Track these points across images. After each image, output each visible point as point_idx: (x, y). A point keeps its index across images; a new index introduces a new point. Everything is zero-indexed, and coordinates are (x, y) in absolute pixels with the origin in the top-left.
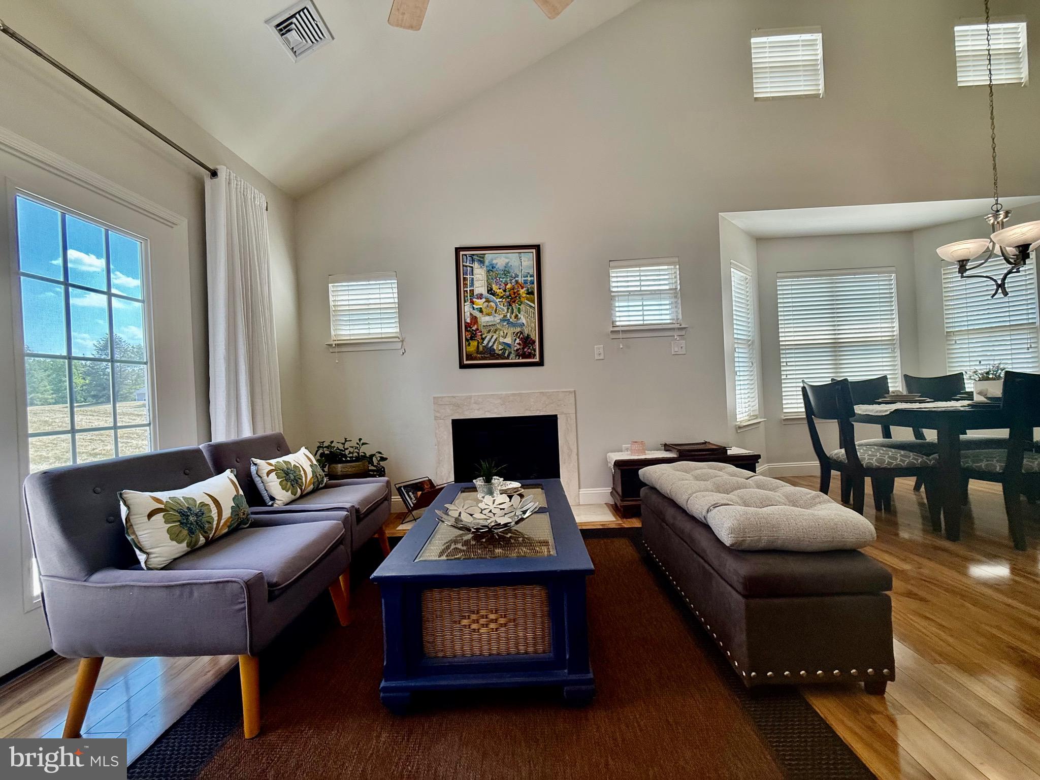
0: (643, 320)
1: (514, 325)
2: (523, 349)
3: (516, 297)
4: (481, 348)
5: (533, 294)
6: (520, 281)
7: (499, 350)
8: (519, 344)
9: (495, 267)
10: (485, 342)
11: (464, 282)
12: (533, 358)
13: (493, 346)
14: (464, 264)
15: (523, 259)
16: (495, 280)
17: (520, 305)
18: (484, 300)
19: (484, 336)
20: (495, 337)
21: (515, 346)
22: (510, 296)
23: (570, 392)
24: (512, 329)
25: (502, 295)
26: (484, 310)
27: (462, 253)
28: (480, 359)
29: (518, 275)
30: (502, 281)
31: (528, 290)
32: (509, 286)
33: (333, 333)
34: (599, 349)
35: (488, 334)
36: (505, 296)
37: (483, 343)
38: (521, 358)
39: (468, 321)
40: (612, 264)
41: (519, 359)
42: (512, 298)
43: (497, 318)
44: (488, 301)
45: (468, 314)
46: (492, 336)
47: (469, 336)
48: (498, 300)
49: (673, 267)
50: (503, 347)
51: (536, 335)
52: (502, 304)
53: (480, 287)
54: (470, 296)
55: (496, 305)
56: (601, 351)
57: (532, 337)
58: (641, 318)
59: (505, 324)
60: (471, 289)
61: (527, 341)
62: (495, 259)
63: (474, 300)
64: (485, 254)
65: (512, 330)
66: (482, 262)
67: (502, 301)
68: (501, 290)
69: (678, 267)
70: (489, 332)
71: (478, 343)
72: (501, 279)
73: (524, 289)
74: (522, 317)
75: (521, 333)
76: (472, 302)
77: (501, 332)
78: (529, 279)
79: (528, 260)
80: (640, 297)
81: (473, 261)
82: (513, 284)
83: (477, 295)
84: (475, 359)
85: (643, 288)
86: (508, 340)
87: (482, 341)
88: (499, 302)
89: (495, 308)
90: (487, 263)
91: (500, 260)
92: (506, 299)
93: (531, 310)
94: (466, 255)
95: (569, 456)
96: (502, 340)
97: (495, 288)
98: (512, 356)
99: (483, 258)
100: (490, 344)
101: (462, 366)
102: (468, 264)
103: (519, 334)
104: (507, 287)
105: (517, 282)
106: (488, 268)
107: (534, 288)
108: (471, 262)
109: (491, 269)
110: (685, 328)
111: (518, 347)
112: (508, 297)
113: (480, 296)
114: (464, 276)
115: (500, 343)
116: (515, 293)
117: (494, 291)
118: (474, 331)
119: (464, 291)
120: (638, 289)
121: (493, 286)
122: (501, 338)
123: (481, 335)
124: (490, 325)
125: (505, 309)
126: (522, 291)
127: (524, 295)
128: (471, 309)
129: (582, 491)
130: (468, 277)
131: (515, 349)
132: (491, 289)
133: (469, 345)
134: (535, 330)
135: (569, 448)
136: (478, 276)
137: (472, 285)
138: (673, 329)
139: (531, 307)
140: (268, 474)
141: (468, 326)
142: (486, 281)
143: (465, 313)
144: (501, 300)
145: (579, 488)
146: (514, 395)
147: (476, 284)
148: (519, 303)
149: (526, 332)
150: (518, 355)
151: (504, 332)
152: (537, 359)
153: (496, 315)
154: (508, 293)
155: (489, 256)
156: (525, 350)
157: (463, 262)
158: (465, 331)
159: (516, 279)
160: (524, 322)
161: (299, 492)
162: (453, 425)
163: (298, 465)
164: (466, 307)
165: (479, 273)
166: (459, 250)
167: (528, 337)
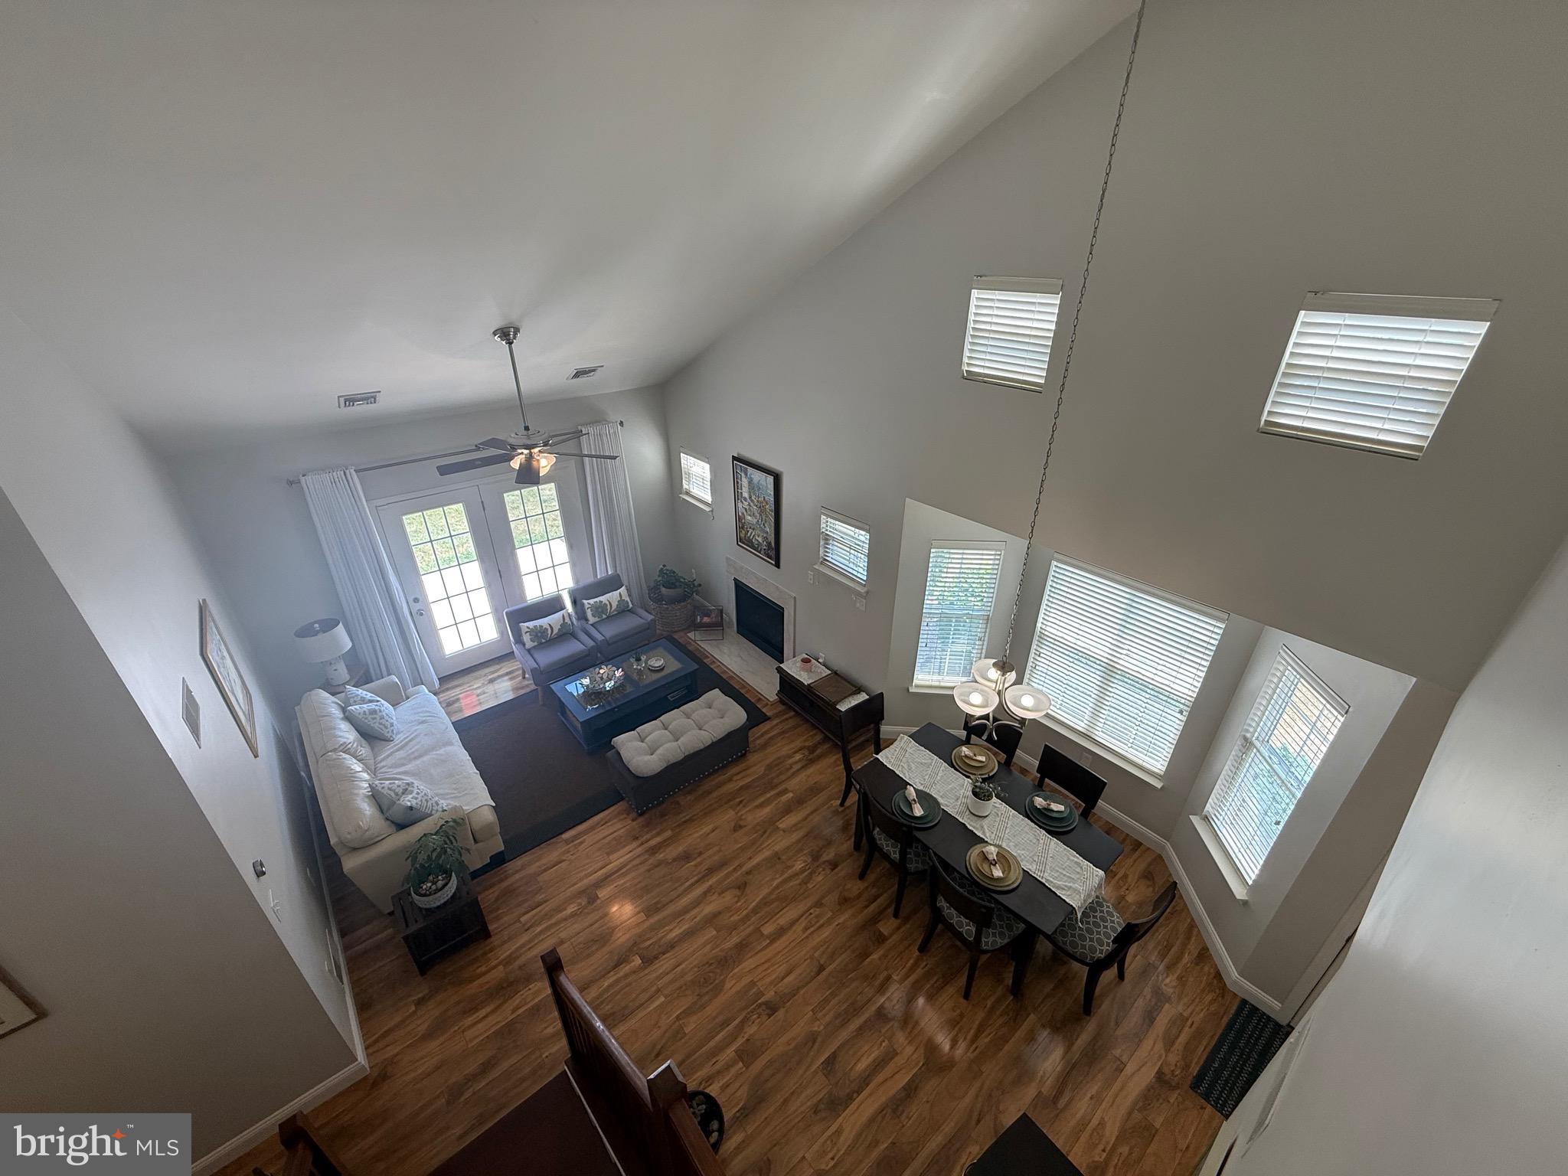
1: (762, 530)
2: (768, 550)
4: (747, 538)
6: (766, 498)
7: (756, 544)
8: (766, 545)
9: (753, 480)
10: (749, 534)
11: (737, 486)
12: (774, 561)
13: (753, 539)
14: (737, 471)
15: (767, 481)
16: (753, 491)
20: (753, 533)
22: (761, 507)
23: (792, 597)
26: (748, 511)
27: (735, 462)
28: (746, 545)
30: (757, 494)
32: (760, 499)
33: (684, 485)
34: (810, 575)
39: (740, 515)
40: (823, 510)
42: (762, 510)
43: (755, 521)
44: (749, 505)
45: (740, 510)
47: (741, 525)
48: (754, 507)
49: (866, 533)
52: (757, 511)
53: (746, 495)
54: (741, 497)
56: (813, 576)
57: (773, 544)
59: (758, 526)
60: (741, 491)
61: (769, 546)
62: (753, 474)
64: (747, 468)
65: (761, 533)
66: (745, 473)
68: (756, 500)
69: (869, 535)
70: (750, 527)
71: (744, 532)
74: (768, 526)
75: (767, 538)
76: (742, 502)
79: (770, 484)
81: (742, 471)
84: (744, 543)
86: (760, 539)
87: (747, 532)
89: (753, 512)
90: (748, 476)
91: (757, 476)
92: (759, 509)
93: (771, 523)
94: (737, 464)
97: (753, 496)
98: (762, 551)
100: (751, 537)
101: (738, 544)
109: (750, 482)
113: (745, 499)
114: (737, 481)
115: (756, 539)
116: (764, 506)
117: (752, 499)
118: (743, 523)
119: (738, 491)
120: (840, 538)
122: (756, 536)
123: (747, 529)
124: (751, 524)
125: (758, 516)
126: (767, 506)
127: (768, 510)
128: (741, 507)
131: (764, 548)
133: (741, 532)
135: (789, 635)
137: (741, 488)
139: (771, 520)
141: (740, 518)
142: (748, 490)
143: (738, 507)
146: (764, 579)
147: (744, 490)
148: (766, 515)
149: (770, 539)
150: (766, 554)
151: (758, 533)
152: (776, 563)
153: (754, 518)
154: (759, 504)
155: (750, 470)
158: (739, 521)
159: (764, 496)
160: (769, 530)
161: (604, 616)
162: (735, 583)
163: (608, 603)
164: (740, 505)
165: (745, 482)
166: (734, 458)
167: (770, 543)
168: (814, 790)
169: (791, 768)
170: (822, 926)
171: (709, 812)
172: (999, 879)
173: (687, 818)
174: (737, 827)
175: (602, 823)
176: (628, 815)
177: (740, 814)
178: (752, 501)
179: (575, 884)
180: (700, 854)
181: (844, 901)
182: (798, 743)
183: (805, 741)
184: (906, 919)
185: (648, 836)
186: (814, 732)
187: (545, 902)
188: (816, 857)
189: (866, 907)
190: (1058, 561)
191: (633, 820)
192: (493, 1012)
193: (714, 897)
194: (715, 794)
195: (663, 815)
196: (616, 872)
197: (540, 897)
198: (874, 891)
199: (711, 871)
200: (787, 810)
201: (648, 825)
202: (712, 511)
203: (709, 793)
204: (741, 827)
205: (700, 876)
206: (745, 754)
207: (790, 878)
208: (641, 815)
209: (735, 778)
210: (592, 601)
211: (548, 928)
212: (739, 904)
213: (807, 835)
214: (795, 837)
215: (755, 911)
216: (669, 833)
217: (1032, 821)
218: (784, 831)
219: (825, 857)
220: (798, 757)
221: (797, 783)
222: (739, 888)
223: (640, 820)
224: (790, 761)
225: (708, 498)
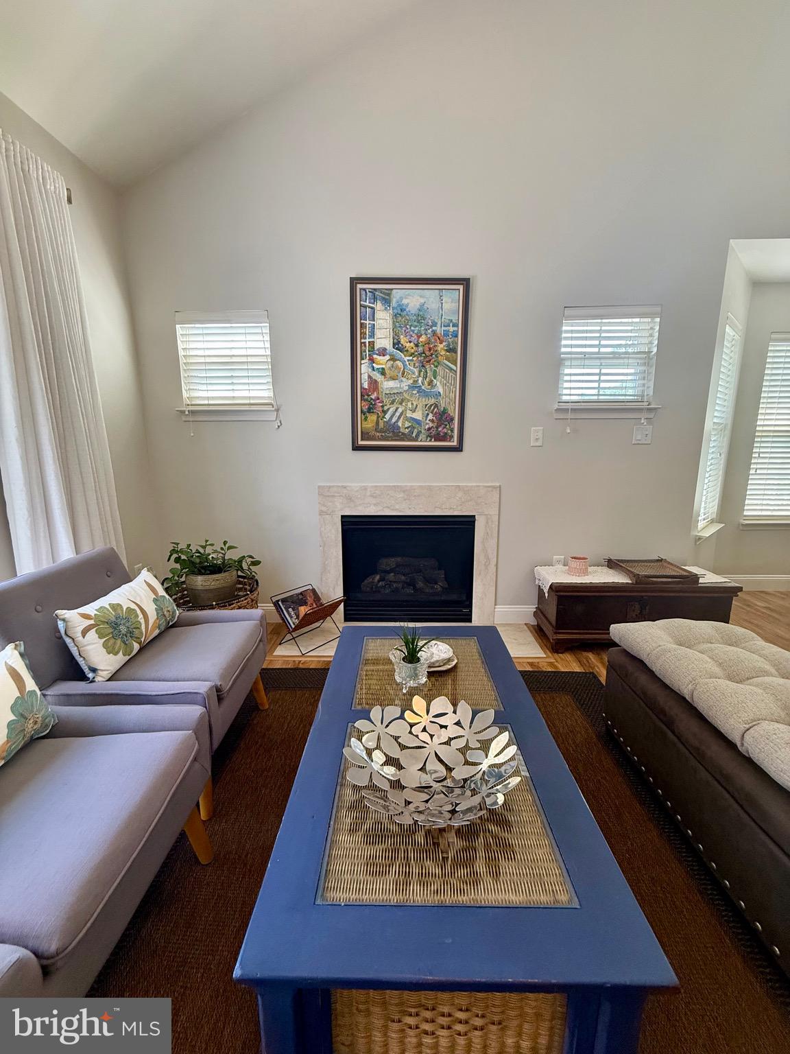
0: (598, 395)
1: (426, 395)
2: (437, 428)
3: (432, 354)
4: (381, 425)
5: (456, 352)
6: (438, 332)
7: (405, 428)
8: (432, 421)
9: (405, 310)
10: (388, 416)
11: (361, 330)
12: (450, 441)
13: (397, 421)
14: (362, 303)
15: (444, 299)
16: (404, 329)
17: (436, 367)
18: (388, 357)
19: (386, 408)
20: (400, 410)
21: (427, 424)
22: (424, 353)
23: (494, 487)
24: (424, 399)
25: (413, 351)
26: (387, 372)
27: (359, 286)
28: (380, 440)
29: (436, 323)
30: (413, 331)
31: (448, 345)
32: (423, 339)
33: (185, 395)
34: (536, 432)
35: (391, 406)
36: (416, 353)
37: (384, 417)
38: (433, 440)
39: (366, 386)
40: (567, 312)
41: (430, 440)
42: (427, 357)
43: (405, 384)
44: (393, 359)
45: (365, 377)
46: (397, 409)
47: (367, 407)
48: (406, 359)
49: (650, 320)
50: (410, 424)
51: (455, 409)
52: (412, 363)
53: (383, 340)
54: (369, 351)
55: (405, 366)
56: (540, 435)
57: (450, 412)
58: (595, 392)
59: (415, 392)
60: (371, 340)
61: (443, 417)
62: (406, 298)
63: (375, 356)
64: (392, 289)
65: (424, 401)
66: (387, 302)
67: (412, 360)
68: (412, 344)
69: (658, 320)
70: (393, 403)
71: (378, 417)
72: (412, 328)
73: (444, 344)
74: (438, 383)
75: (436, 406)
76: (372, 360)
77: (409, 404)
78: (452, 329)
79: (451, 300)
80: (597, 362)
81: (375, 299)
82: (429, 336)
83: (378, 350)
84: (374, 438)
85: (603, 350)
86: (418, 415)
87: (383, 414)
88: (408, 360)
89: (402, 369)
90: (394, 303)
91: (412, 298)
92: (418, 358)
93: (451, 374)
94: (365, 290)
95: (486, 566)
96: (409, 414)
97: (403, 340)
98: (422, 436)
99: (389, 295)
100: (394, 420)
101: (356, 448)
102: (367, 304)
103: (432, 408)
104: (421, 340)
105: (434, 333)
106: (396, 311)
107: (457, 343)
108: (373, 301)
109: (399, 313)
110: (655, 409)
111: (431, 425)
112: (420, 354)
113: (383, 352)
114: (362, 321)
115: (407, 419)
116: (430, 349)
117: (402, 345)
118: (374, 400)
119: (361, 343)
120: (596, 350)
121: (402, 336)
122: (408, 411)
123: (382, 406)
124: (394, 394)
125: (416, 371)
126: (441, 346)
127: (443, 353)
128: (370, 370)
129: (499, 608)
130: (367, 322)
131: (427, 427)
132: (399, 342)
133: (366, 419)
134: (455, 403)
135: (488, 559)
136: (381, 321)
137: (372, 335)
138: (640, 410)
139: (451, 369)
140: (84, 633)
141: (365, 393)
142: (391, 330)
143: (361, 374)
144: (411, 358)
145: (495, 605)
146: (421, 487)
147: (378, 333)
148: (436, 364)
149: (443, 405)
150: (430, 436)
151: (412, 404)
152: (455, 443)
153: (404, 379)
154: (420, 349)
155: (398, 292)
156: (440, 429)
157: (360, 301)
158: (361, 400)
159: (434, 328)
160: (441, 390)
161: (136, 647)
162: (343, 523)
163: (133, 606)
164: (363, 366)
165: (382, 318)
166: (354, 281)
167: (445, 412)
178: (401, 349)
202: (274, 414)
225: (264, 393)
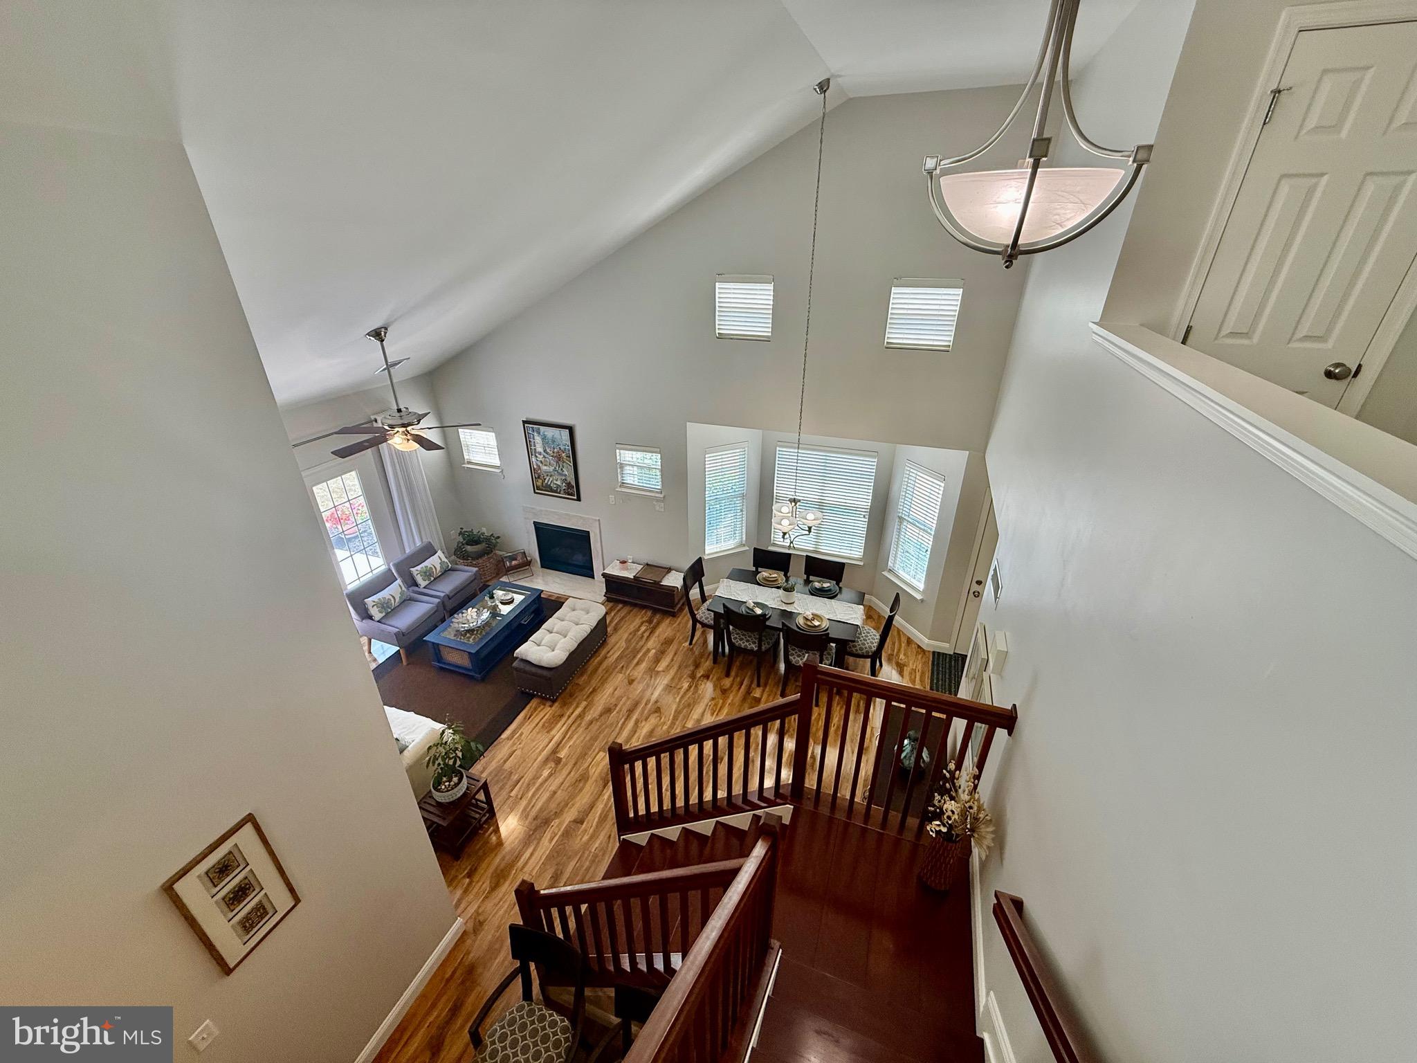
0: (643, 483)
1: (561, 474)
2: (568, 489)
3: (561, 458)
4: (543, 484)
5: (571, 458)
6: (562, 449)
7: (554, 487)
8: (565, 486)
9: (547, 437)
10: (546, 482)
11: (530, 443)
12: (574, 496)
13: (551, 484)
14: (529, 432)
15: (563, 434)
16: (547, 445)
17: (564, 463)
18: (542, 456)
19: (545, 478)
20: (551, 479)
22: (557, 456)
23: (596, 520)
25: (552, 455)
26: (543, 462)
27: (527, 425)
28: (545, 491)
29: (561, 445)
30: (551, 446)
31: (567, 455)
32: (556, 450)
33: (466, 458)
35: (547, 477)
36: (554, 456)
38: (567, 494)
39: (535, 467)
40: (618, 446)
42: (558, 458)
43: (552, 469)
44: (544, 457)
45: (535, 463)
47: (537, 476)
48: (550, 458)
50: (556, 486)
51: (574, 483)
52: (553, 460)
53: (540, 449)
54: (535, 453)
55: (550, 461)
56: (614, 499)
57: (572, 483)
59: (556, 473)
60: (534, 448)
61: (569, 485)
62: (547, 432)
63: (537, 455)
64: (539, 427)
65: (560, 477)
66: (539, 432)
68: (551, 452)
69: (661, 456)
70: (547, 475)
71: (542, 481)
74: (565, 470)
75: (566, 480)
76: (536, 457)
78: (567, 448)
79: (565, 435)
81: (534, 431)
82: (558, 449)
83: (538, 452)
84: (542, 490)
86: (559, 483)
87: (544, 480)
90: (541, 433)
91: (550, 432)
92: (555, 458)
93: (570, 467)
94: (529, 426)
97: (548, 450)
98: (562, 492)
99: (539, 429)
100: (549, 483)
101: (534, 492)
102: (531, 432)
103: (564, 481)
105: (560, 448)
107: (570, 454)
109: (544, 438)
111: (565, 488)
113: (540, 454)
114: (530, 439)
115: (554, 483)
116: (559, 455)
118: (540, 474)
119: (531, 449)
121: (547, 448)
122: (554, 480)
123: (543, 477)
124: (548, 472)
125: (555, 464)
126: (564, 454)
127: (565, 457)
128: (536, 461)
130: (532, 440)
131: (563, 488)
132: (546, 450)
133: (538, 481)
134: (574, 480)
135: (597, 552)
136: (537, 441)
137: (535, 445)
139: (570, 465)
141: (535, 470)
142: (542, 445)
143: (533, 462)
144: (552, 458)
146: (563, 514)
147: (537, 445)
149: (569, 480)
150: (565, 493)
151: (556, 478)
152: (576, 497)
153: (551, 466)
154: (555, 454)
155: (542, 429)
158: (535, 473)
160: (566, 473)
161: (432, 579)
162: (535, 525)
163: (432, 566)
164: (533, 459)
165: (538, 439)
166: (524, 422)
167: (570, 483)
168: (668, 642)
169: (642, 637)
170: (721, 707)
171: (604, 681)
172: (819, 626)
173: (591, 690)
174: (631, 682)
175: (528, 717)
176: (545, 705)
177: (627, 674)
178: (547, 453)
179: (536, 760)
180: (616, 705)
181: (724, 692)
182: (637, 621)
183: (642, 617)
184: (765, 685)
185: (571, 710)
186: (644, 611)
187: (522, 777)
188: (693, 676)
189: (740, 688)
190: (780, 446)
191: (551, 706)
192: (534, 850)
193: (643, 723)
194: (600, 670)
195: (571, 695)
196: (563, 739)
197: (515, 777)
198: (739, 679)
199: (631, 711)
200: (657, 660)
201: (565, 704)
202: (502, 472)
203: (596, 670)
204: (633, 681)
205: (625, 717)
206: (605, 639)
207: (685, 693)
208: (554, 701)
209: (608, 655)
210: (419, 568)
211: (538, 789)
212: (662, 720)
213: (680, 667)
214: (672, 672)
215: (675, 718)
216: (584, 703)
217: (817, 596)
218: (663, 671)
219: (699, 675)
220: (643, 628)
221: (653, 644)
222: (656, 712)
223: (556, 704)
224: (640, 632)
225: (497, 462)
